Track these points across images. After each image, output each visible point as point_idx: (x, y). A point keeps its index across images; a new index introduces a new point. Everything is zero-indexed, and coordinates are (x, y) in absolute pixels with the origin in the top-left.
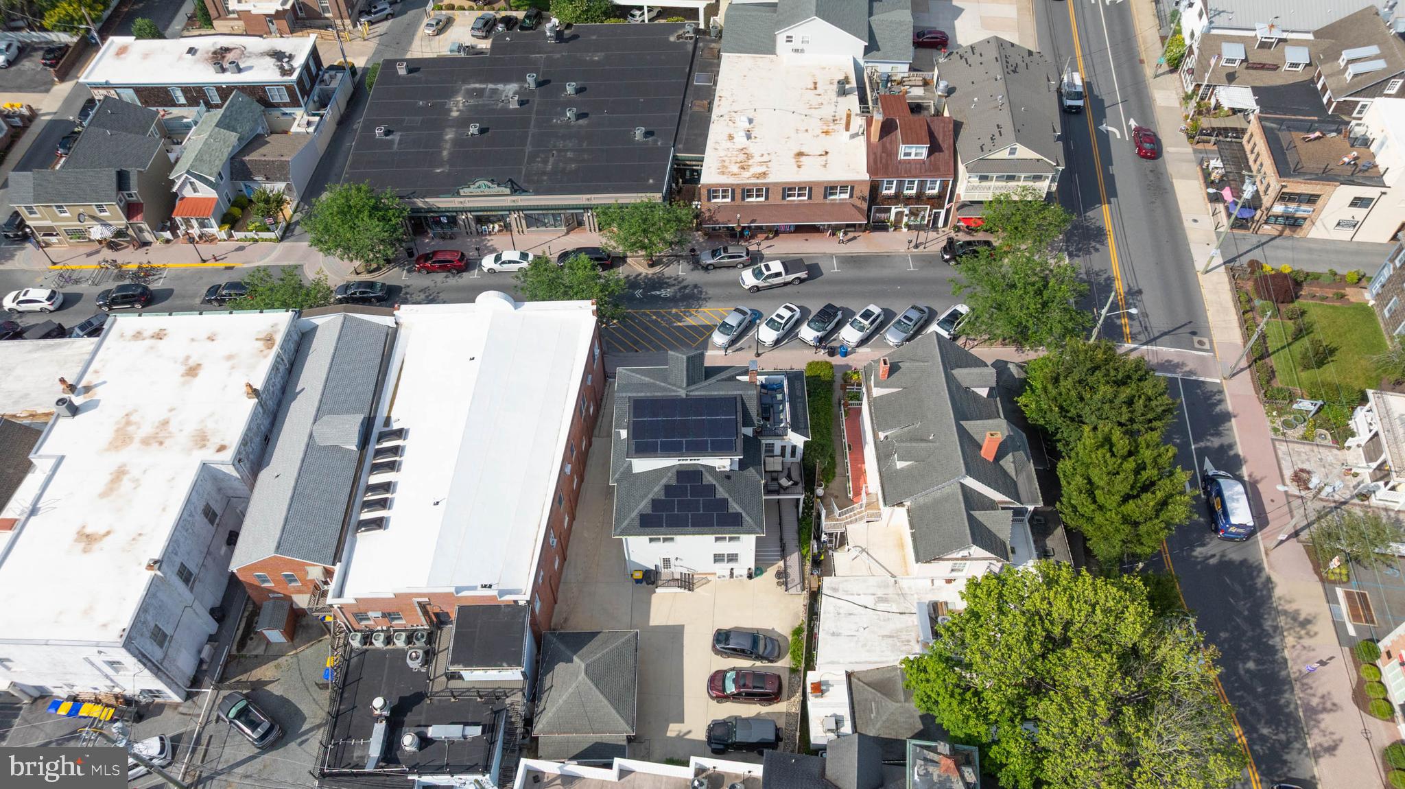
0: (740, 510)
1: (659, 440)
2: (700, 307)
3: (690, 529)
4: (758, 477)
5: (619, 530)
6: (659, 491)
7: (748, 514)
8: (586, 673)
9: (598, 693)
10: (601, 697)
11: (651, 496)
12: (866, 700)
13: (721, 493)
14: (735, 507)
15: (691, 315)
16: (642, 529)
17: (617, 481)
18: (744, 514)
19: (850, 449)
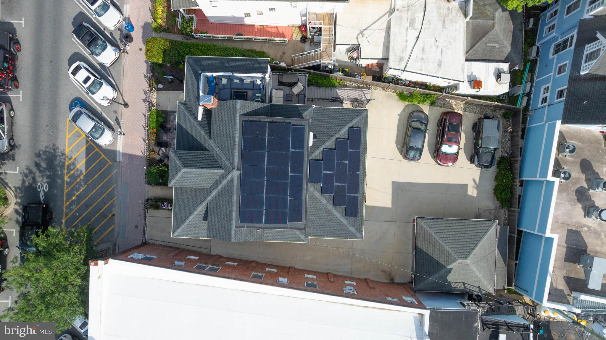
0: (346, 129)
1: (289, 198)
2: (63, 154)
3: (360, 173)
4: (310, 109)
5: (358, 235)
6: (326, 199)
7: (350, 121)
8: (466, 258)
9: (477, 249)
10: (479, 246)
11: (330, 207)
12: (484, 49)
13: (330, 143)
14: (343, 132)
15: (73, 164)
16: (359, 215)
17: (306, 236)
18: (350, 125)
19: (241, 35)
